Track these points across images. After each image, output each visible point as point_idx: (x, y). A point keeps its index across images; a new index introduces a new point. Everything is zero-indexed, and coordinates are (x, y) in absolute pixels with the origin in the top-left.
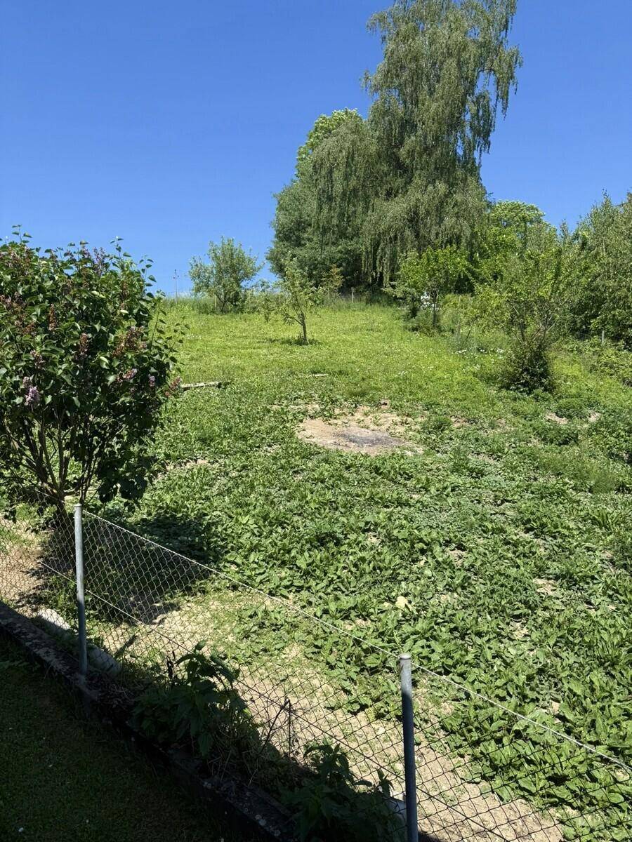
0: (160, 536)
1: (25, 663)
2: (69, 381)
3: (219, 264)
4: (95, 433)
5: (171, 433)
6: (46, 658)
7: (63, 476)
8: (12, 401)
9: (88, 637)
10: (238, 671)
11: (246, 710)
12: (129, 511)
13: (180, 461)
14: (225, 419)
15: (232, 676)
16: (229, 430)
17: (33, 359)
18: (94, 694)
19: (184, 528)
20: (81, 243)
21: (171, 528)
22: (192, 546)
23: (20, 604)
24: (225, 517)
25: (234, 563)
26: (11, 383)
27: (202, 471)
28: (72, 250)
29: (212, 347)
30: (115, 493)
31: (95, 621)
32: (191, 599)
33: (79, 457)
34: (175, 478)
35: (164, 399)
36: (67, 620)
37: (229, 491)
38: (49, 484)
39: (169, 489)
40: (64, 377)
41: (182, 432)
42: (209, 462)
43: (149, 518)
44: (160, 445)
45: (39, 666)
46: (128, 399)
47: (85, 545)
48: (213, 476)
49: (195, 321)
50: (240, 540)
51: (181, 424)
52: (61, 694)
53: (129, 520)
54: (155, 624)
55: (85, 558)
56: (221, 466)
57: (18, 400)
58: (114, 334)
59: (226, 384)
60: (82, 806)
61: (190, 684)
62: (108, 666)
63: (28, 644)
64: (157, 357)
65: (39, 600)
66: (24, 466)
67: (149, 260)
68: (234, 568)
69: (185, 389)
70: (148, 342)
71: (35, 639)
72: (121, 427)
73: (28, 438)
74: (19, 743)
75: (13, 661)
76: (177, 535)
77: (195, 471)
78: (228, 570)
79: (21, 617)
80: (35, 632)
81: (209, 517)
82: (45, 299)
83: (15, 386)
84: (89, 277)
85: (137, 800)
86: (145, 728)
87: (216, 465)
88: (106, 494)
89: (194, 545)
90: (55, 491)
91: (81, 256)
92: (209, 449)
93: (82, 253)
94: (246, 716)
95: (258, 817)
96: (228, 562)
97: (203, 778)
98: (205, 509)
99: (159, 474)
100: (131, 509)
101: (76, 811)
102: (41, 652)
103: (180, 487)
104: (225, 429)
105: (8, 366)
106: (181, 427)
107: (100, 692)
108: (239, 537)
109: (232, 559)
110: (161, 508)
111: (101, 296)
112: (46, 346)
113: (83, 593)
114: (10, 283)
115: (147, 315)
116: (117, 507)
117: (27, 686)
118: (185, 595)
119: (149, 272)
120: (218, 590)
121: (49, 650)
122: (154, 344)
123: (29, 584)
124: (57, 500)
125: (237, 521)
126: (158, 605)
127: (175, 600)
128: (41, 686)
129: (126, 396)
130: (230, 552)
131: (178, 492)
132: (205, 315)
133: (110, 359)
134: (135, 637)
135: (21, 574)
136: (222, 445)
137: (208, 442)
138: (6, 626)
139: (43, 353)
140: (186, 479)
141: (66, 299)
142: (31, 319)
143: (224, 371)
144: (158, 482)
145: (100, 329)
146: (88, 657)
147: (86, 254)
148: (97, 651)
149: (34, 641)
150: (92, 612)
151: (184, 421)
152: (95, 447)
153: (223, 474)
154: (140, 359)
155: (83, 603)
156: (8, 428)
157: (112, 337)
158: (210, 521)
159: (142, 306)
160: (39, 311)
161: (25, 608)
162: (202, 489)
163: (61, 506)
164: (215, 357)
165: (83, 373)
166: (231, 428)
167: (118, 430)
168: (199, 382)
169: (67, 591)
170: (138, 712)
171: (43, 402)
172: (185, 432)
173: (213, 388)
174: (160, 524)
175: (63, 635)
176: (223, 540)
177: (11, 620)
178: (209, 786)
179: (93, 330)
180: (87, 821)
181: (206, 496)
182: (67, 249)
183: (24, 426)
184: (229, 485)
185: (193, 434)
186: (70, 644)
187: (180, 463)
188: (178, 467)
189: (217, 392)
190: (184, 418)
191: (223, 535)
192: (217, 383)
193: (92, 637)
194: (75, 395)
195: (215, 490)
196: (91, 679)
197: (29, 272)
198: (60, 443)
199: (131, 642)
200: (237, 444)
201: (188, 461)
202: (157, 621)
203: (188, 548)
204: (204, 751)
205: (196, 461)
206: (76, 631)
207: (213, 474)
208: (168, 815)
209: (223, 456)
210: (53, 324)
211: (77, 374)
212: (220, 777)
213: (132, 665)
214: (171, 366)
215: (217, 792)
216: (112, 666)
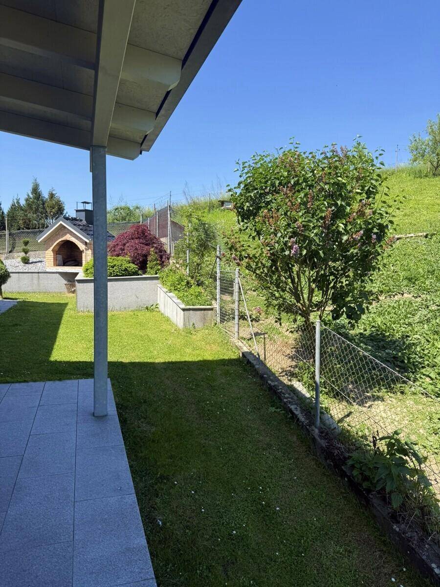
0: (372, 347)
1: (283, 412)
2: (317, 241)
3: (435, 137)
4: (332, 274)
5: (384, 272)
6: (295, 412)
7: (310, 300)
8: (283, 253)
9: (321, 405)
10: (426, 458)
11: (431, 487)
12: (351, 327)
13: (390, 293)
14: (429, 263)
15: (421, 460)
16: (433, 272)
17: (297, 227)
18: (323, 443)
19: (390, 343)
20: (332, 145)
21: (380, 342)
22: (395, 358)
23: (282, 375)
24: (423, 341)
25: (428, 376)
26: (283, 242)
27: (407, 303)
28: (326, 150)
29: (423, 205)
30: (342, 314)
31: (326, 396)
32: (392, 395)
33: (320, 288)
34: (385, 306)
35: (382, 252)
36: (309, 391)
37: (428, 321)
38: (301, 304)
39: (380, 314)
40: (315, 238)
41: (393, 272)
42: (413, 296)
43: (365, 333)
44: (376, 281)
45: (291, 415)
46: (356, 251)
47: (321, 347)
48: (416, 308)
49: (410, 185)
50: (435, 360)
51: (393, 266)
52: (303, 436)
53: (351, 332)
54: (365, 407)
55: (321, 354)
56: (423, 300)
57: (287, 253)
58: (349, 207)
59: (433, 235)
60: (312, 509)
61: (388, 456)
62: (333, 428)
63: (285, 400)
64: (379, 221)
65: (293, 375)
66: (288, 292)
67: (382, 150)
68: (428, 379)
69: (398, 239)
70: (374, 210)
71: (289, 398)
72: (349, 270)
73: (290, 274)
74: (279, 458)
75: (277, 408)
76: (384, 348)
77: (402, 302)
78: (424, 381)
79: (282, 383)
80: (289, 394)
81: (410, 339)
82: (307, 186)
83: (285, 244)
84: (336, 167)
85: (346, 518)
86: (354, 475)
87: (419, 299)
88: (336, 315)
89: (397, 357)
90: (304, 309)
91: (331, 154)
92: (414, 286)
93: (333, 151)
94: (430, 491)
95: (434, 565)
96: (424, 375)
97: (393, 523)
98: (408, 332)
99: (374, 302)
100: (353, 326)
101: (309, 510)
102: (293, 407)
103: (389, 313)
104: (429, 272)
105: (282, 231)
106: (392, 268)
107: (327, 443)
108: (434, 358)
109: (427, 373)
110: (373, 327)
111: (344, 181)
112: (305, 218)
113: (319, 377)
114: (287, 177)
115: (374, 190)
116: (343, 323)
117: (284, 426)
118: (388, 392)
119: (380, 159)
120: (415, 394)
121: (297, 408)
122: (378, 212)
123: (287, 363)
124: (305, 314)
125: (433, 345)
126: (368, 394)
127: (380, 394)
128: (292, 428)
129: (354, 249)
130: (425, 368)
131: (387, 317)
132: (419, 179)
133: (346, 225)
134: (351, 413)
135: (283, 357)
136: (425, 284)
137: (413, 281)
138: (274, 386)
139: (303, 223)
140: (394, 308)
141: (320, 185)
142: (297, 200)
143: (431, 224)
144: (373, 308)
145: (341, 204)
146: (320, 418)
147: (335, 151)
148: (326, 416)
149: (289, 399)
150: (324, 389)
151: (395, 264)
152: (331, 282)
153: (424, 306)
154: (367, 223)
155: (319, 383)
156: (279, 268)
157: (348, 208)
158: (411, 342)
159: (372, 184)
160: (302, 195)
161: (284, 378)
162: (406, 317)
163: (308, 319)
164: (425, 213)
165: (327, 235)
166: (434, 271)
167: (347, 272)
168: (410, 233)
169: (309, 373)
170: (350, 463)
171: (301, 254)
172: (396, 272)
173: (421, 238)
174: (372, 338)
175: (306, 400)
176: (421, 357)
177: (276, 383)
178: (397, 529)
179: (336, 205)
180: (315, 519)
181: (409, 322)
182: (323, 150)
183: (289, 268)
184: (429, 316)
185: (402, 274)
186: (309, 407)
187: (390, 296)
188: (388, 298)
189: (424, 240)
190: (396, 261)
191: (422, 354)
192: (425, 234)
193: (323, 406)
194: (320, 250)
195: (416, 318)
196: (322, 433)
197: (298, 169)
198: (309, 279)
199: (348, 415)
200: (438, 284)
201: (396, 294)
202: (367, 405)
203: (392, 359)
204: (396, 505)
205: (403, 294)
206: (313, 399)
207: (416, 306)
208: (366, 536)
209: (425, 292)
210: (310, 203)
211: (323, 235)
212: (406, 526)
213: (348, 431)
214: (389, 227)
215: (403, 535)
216: (335, 428)
